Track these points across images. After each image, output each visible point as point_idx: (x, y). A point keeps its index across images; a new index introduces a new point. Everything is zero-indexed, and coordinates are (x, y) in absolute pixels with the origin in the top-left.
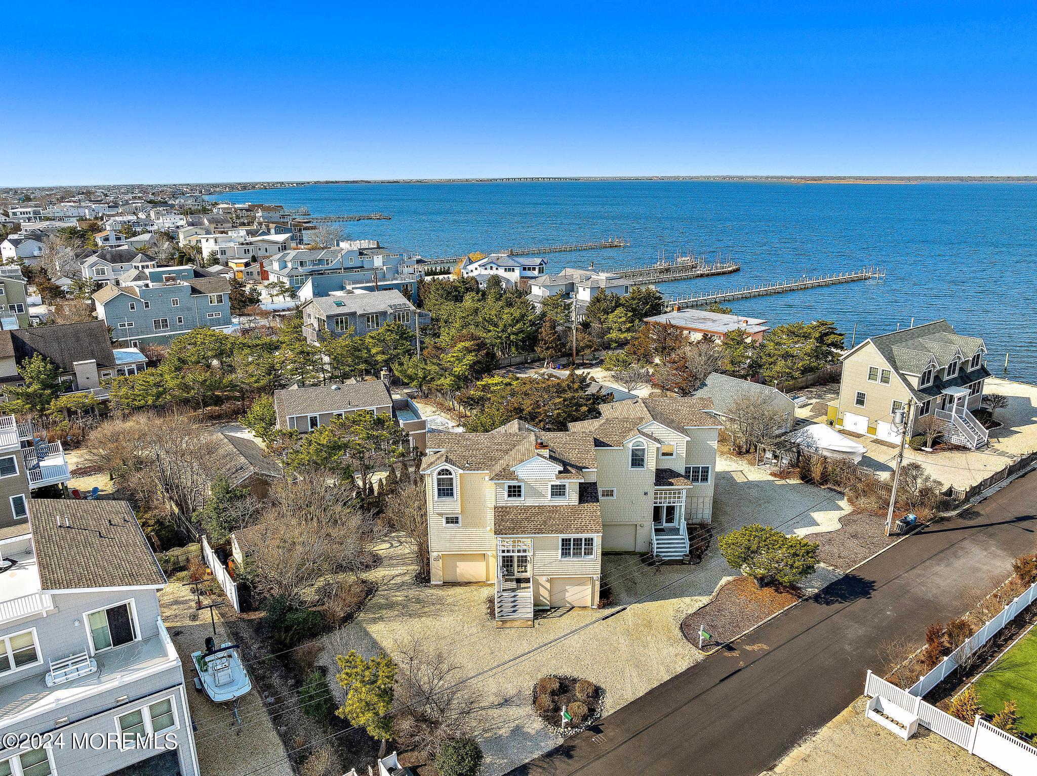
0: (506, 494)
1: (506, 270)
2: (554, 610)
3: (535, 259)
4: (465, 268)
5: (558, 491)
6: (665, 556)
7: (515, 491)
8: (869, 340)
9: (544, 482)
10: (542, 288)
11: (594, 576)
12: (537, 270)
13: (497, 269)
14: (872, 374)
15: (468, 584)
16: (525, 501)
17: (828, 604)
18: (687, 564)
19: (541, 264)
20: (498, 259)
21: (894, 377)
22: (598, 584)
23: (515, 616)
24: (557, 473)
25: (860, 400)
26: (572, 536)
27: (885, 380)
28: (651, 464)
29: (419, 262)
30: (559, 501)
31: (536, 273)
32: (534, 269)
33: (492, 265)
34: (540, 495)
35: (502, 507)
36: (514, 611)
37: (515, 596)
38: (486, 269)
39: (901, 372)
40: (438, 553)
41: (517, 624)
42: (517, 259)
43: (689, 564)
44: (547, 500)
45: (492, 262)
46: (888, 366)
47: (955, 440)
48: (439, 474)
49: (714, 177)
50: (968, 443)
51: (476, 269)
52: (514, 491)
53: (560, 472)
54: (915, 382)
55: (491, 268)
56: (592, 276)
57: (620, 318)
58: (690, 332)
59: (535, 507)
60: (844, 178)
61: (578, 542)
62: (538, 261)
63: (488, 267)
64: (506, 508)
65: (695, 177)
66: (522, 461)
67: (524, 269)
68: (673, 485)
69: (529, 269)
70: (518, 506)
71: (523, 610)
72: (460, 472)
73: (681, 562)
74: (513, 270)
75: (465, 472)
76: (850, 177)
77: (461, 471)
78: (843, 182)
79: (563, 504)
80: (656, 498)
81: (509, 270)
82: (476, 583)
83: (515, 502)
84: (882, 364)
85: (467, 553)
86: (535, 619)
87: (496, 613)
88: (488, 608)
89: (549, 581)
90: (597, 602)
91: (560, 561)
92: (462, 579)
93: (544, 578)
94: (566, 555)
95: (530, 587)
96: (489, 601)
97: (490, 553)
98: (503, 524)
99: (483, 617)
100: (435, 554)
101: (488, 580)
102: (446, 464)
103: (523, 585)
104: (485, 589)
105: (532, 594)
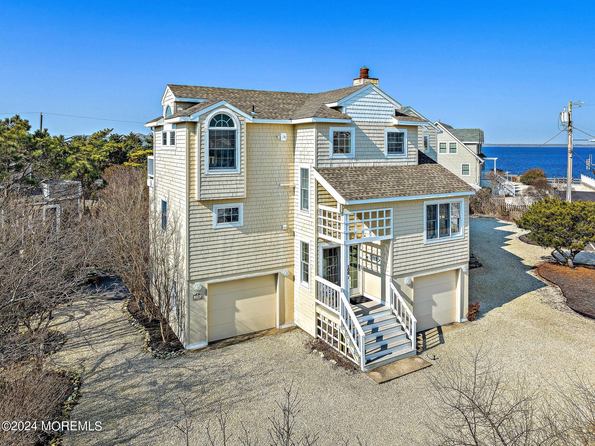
0: (331, 147)
2: (421, 337)
5: (395, 144)
9: (378, 128)
11: (462, 267)
14: (442, 148)
15: (250, 337)
16: (357, 159)
22: (467, 279)
23: (387, 356)
24: (394, 113)
26: (438, 199)
27: (453, 150)
34: (375, 149)
35: (328, 169)
36: (384, 347)
37: (370, 323)
39: (464, 142)
40: (202, 283)
41: (403, 366)
44: (383, 157)
46: (454, 139)
47: (501, 192)
48: (212, 124)
50: (510, 193)
52: (342, 142)
53: (397, 113)
59: (370, 168)
61: (444, 209)
64: (333, 170)
66: (350, 94)
70: (347, 168)
71: (396, 343)
72: (247, 121)
75: (255, 121)
77: (250, 119)
79: (401, 164)
82: (262, 331)
83: (345, 161)
84: (449, 138)
85: (249, 275)
86: (418, 353)
87: (359, 360)
88: (326, 358)
89: (411, 285)
90: (466, 311)
91: (426, 246)
92: (240, 330)
93: (406, 280)
94: (431, 235)
95: (382, 305)
96: (314, 348)
97: (284, 272)
98: (346, 186)
99: (333, 374)
100: (196, 286)
101: (282, 322)
102: (227, 105)
103: (367, 305)
104: (285, 337)
105: (396, 312)
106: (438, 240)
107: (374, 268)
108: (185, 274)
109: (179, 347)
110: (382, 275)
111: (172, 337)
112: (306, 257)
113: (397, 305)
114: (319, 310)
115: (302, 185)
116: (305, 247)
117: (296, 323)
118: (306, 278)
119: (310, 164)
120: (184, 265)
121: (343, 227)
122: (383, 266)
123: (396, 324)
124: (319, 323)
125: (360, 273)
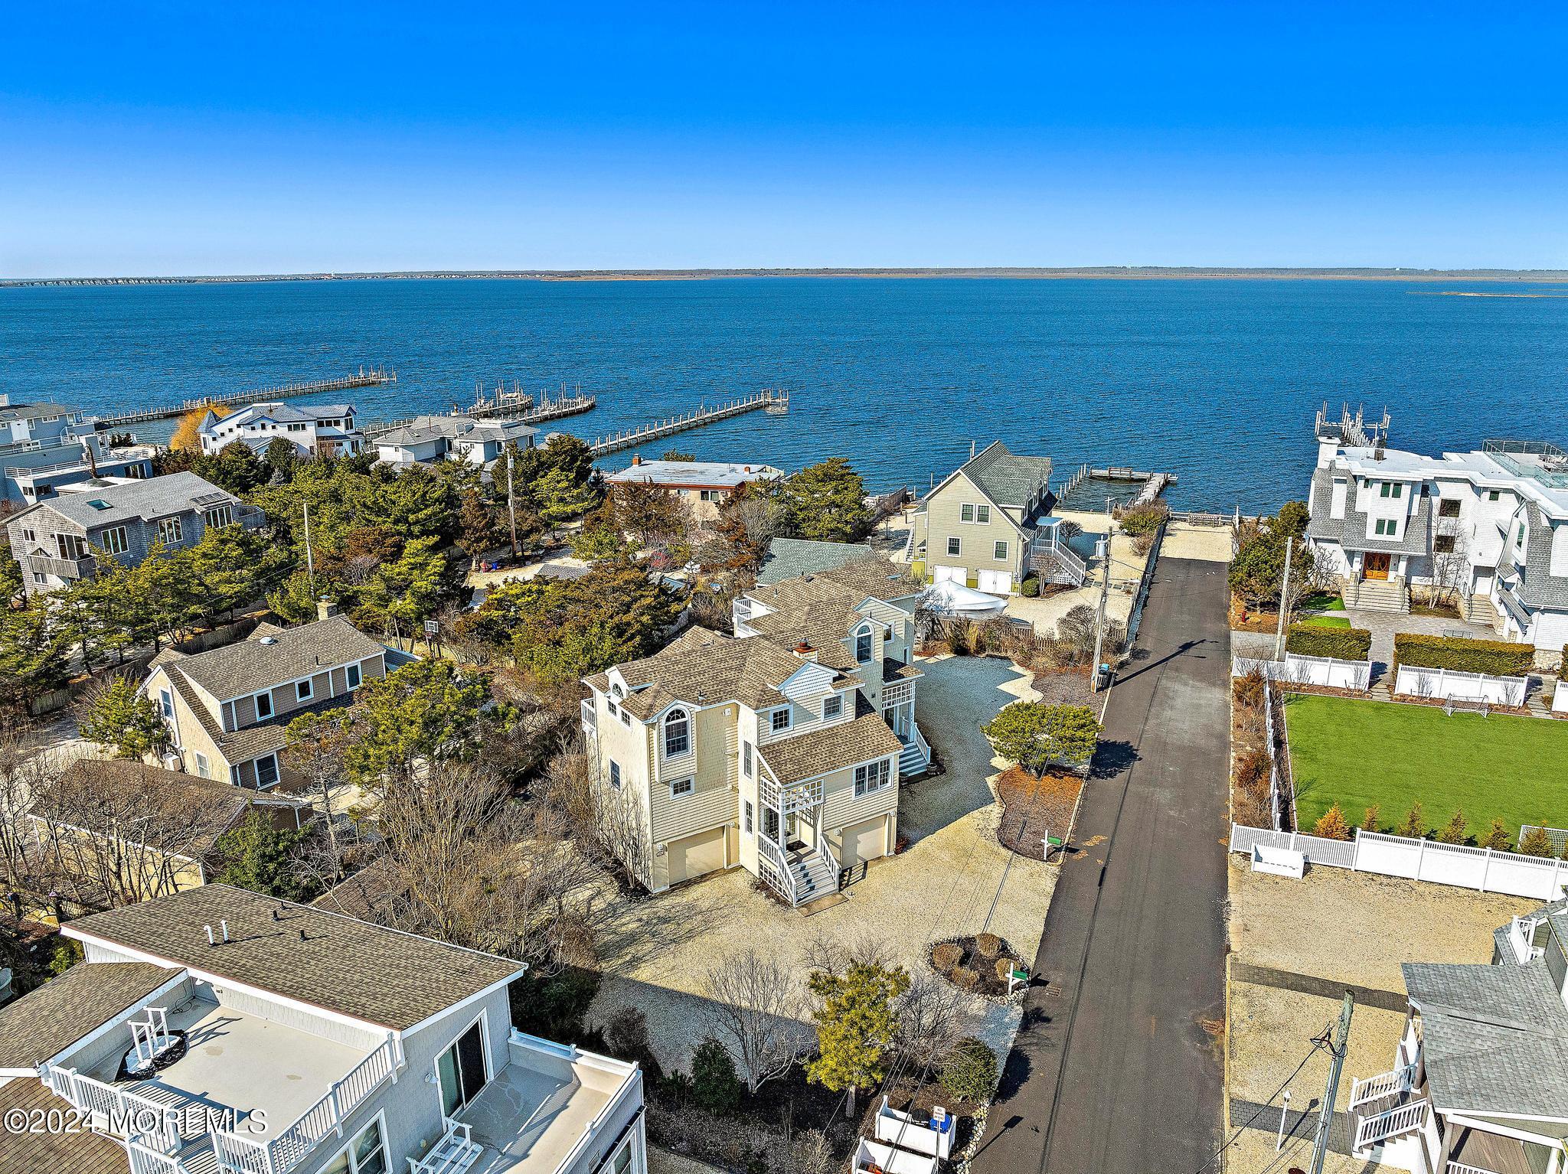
0: (771, 725)
1: (290, 428)
2: (847, 873)
3: (336, 406)
4: (209, 430)
5: (833, 707)
6: (910, 772)
7: (781, 720)
8: (959, 471)
9: (814, 697)
10: (400, 449)
11: (891, 811)
12: (343, 424)
13: (274, 427)
14: (967, 514)
15: (703, 878)
16: (796, 729)
17: (1111, 775)
18: (934, 776)
19: (348, 415)
20: (271, 411)
21: (994, 512)
22: (894, 820)
23: (814, 895)
24: (831, 681)
25: (954, 547)
26: (867, 763)
27: (983, 518)
28: (878, 654)
29: (99, 427)
30: (837, 721)
31: (341, 429)
32: (337, 423)
33: (263, 422)
34: (812, 717)
35: (768, 746)
36: (812, 888)
37: (803, 868)
38: (253, 429)
39: (1000, 505)
40: (663, 843)
41: (826, 902)
42: (302, 409)
43: (937, 775)
44: (821, 723)
45: (263, 417)
46: (985, 501)
47: (1060, 579)
48: (668, 720)
49: (421, 273)
50: (1073, 580)
51: (231, 430)
53: (835, 679)
54: (1017, 515)
55: (263, 427)
56: (475, 425)
57: (558, 482)
58: (679, 491)
59: (807, 736)
60: (608, 273)
61: (873, 769)
62: (343, 409)
63: (258, 425)
64: (773, 745)
65: (391, 274)
66: (788, 674)
67: (320, 424)
68: (903, 677)
69: (329, 424)
70: (786, 740)
71: (822, 883)
72: (697, 710)
73: (925, 776)
74: (304, 427)
75: (704, 708)
76: (615, 272)
77: (698, 708)
78: (608, 278)
79: (837, 724)
80: (884, 699)
81: (296, 427)
82: (713, 873)
83: (783, 734)
84: (977, 498)
85: (700, 831)
86: (840, 890)
87: (792, 898)
88: (767, 897)
89: (840, 834)
90: (893, 846)
91: (854, 802)
92: (692, 874)
93: (836, 831)
94: (859, 791)
95: (813, 851)
96: (757, 889)
97: (731, 823)
98: (783, 767)
99: (773, 910)
100: (659, 846)
101: (729, 864)
102: (679, 702)
103: (802, 851)
104: (732, 876)
105: (825, 858)
106: (866, 794)
107: (808, 820)
108: (649, 837)
109: (645, 891)
110: (814, 826)
111: (637, 883)
112: (749, 813)
113: (826, 853)
114: (762, 858)
115: (746, 754)
116: (749, 806)
117: (742, 863)
118: (749, 829)
119: (753, 740)
120: (648, 831)
121: (780, 801)
122: (815, 820)
123: (824, 868)
124: (761, 867)
125: (797, 822)
